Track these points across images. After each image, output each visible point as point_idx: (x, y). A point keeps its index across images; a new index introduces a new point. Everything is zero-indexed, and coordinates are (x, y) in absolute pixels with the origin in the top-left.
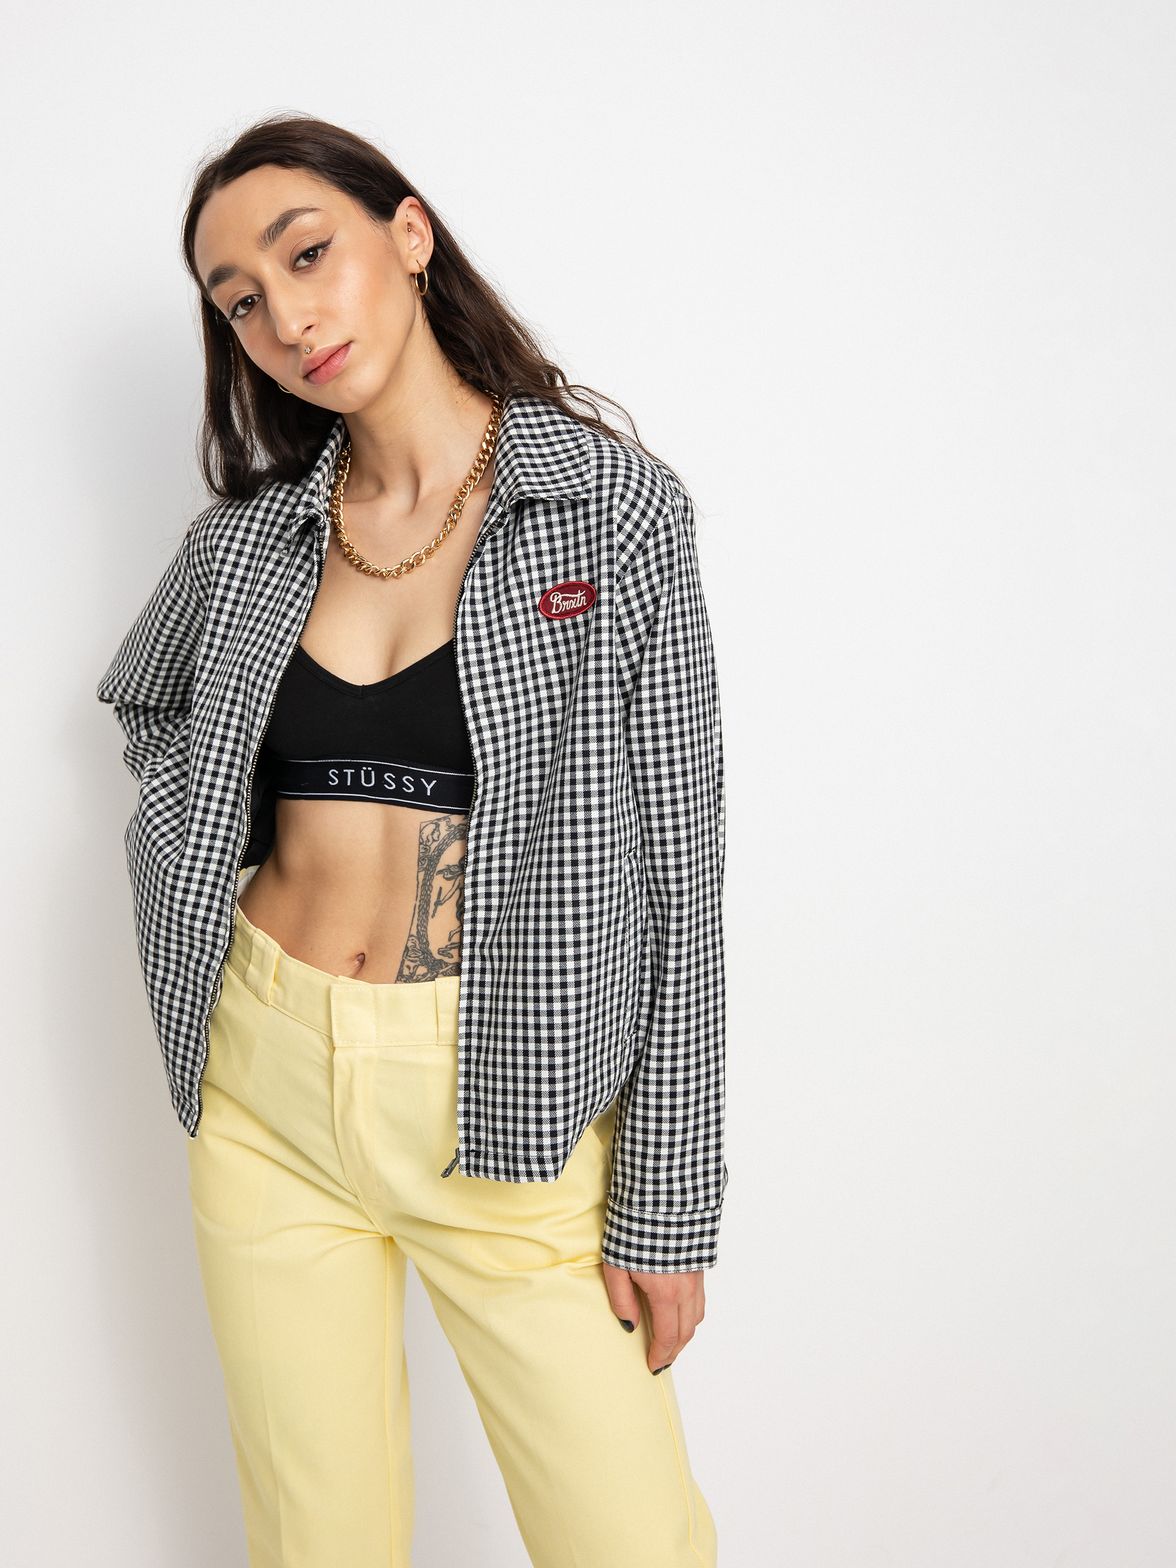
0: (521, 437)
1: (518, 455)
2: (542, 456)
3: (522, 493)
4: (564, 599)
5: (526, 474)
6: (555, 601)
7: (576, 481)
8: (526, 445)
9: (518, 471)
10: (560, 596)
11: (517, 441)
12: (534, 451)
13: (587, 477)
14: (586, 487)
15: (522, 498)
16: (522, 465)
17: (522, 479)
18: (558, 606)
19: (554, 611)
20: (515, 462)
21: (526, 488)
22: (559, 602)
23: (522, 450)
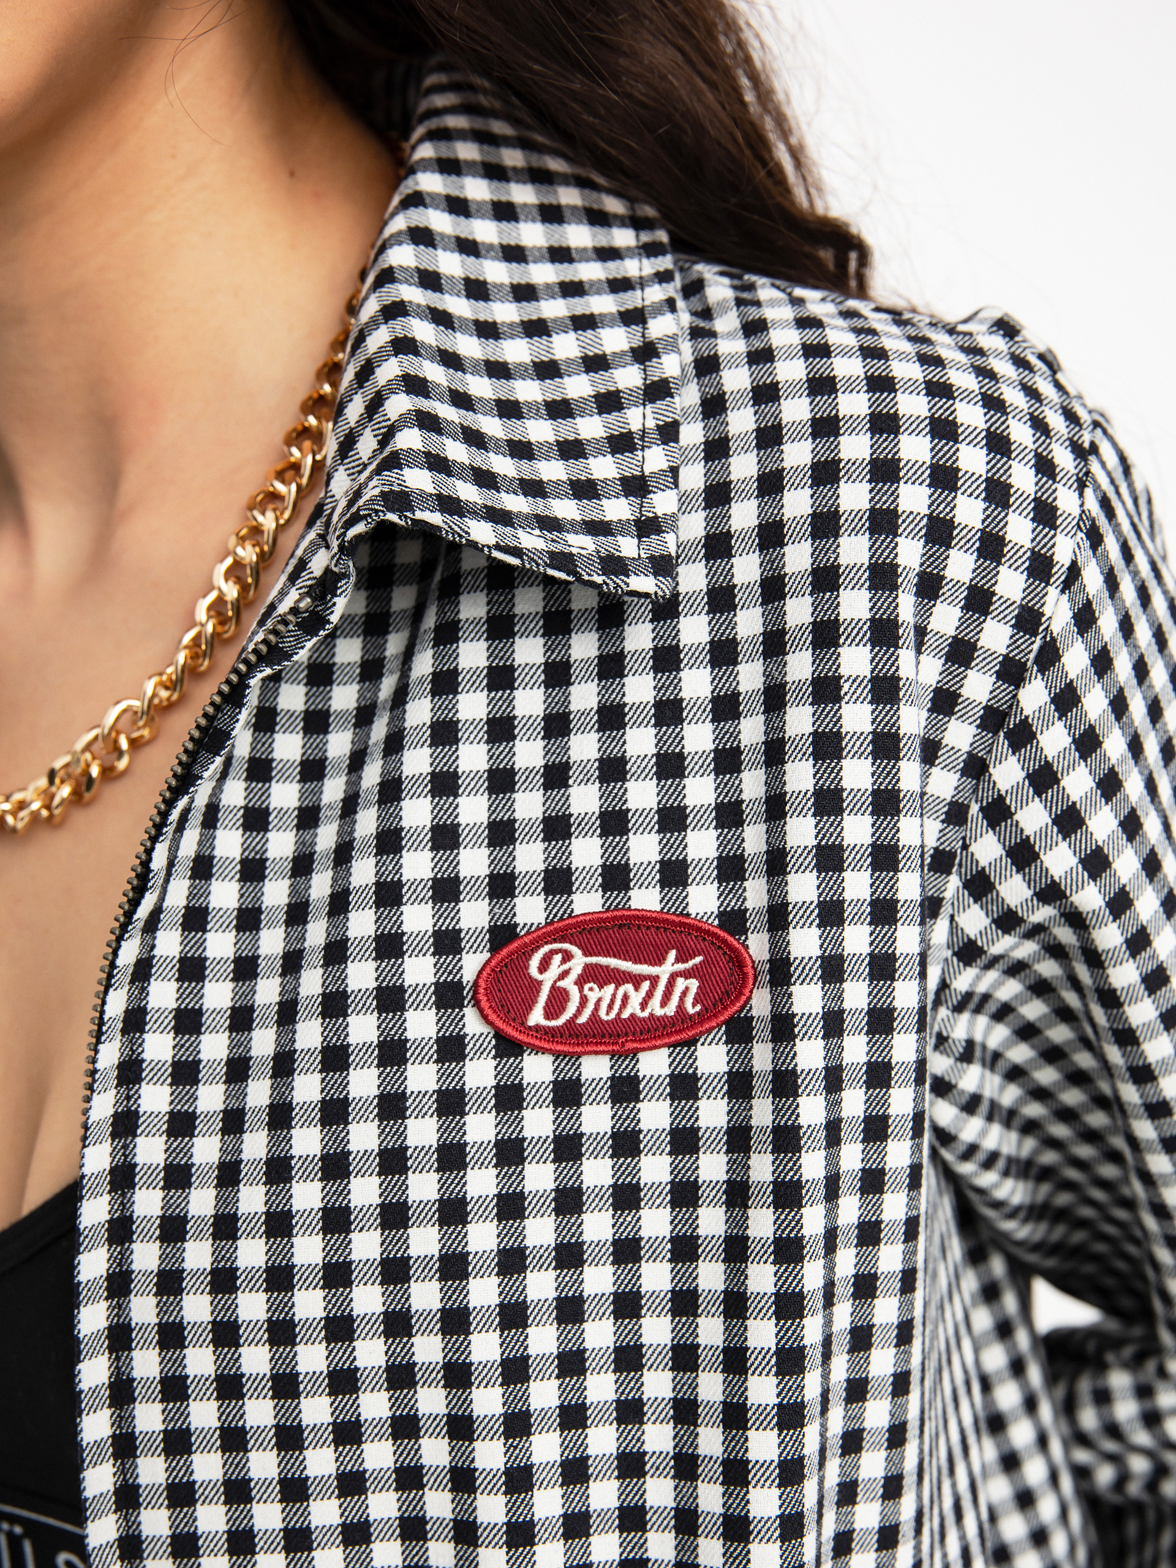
0: (430, 280)
1: (404, 346)
2: (498, 370)
3: (400, 500)
4: (593, 975)
5: (428, 422)
6: (548, 979)
7: (617, 509)
8: (442, 319)
9: (398, 405)
10: (579, 961)
11: (412, 294)
12: (469, 346)
13: (663, 502)
14: (655, 544)
15: (392, 517)
16: (415, 385)
17: (410, 439)
18: (558, 999)
19: (536, 1017)
20: (389, 370)
21: (418, 479)
22: (568, 983)
23: (424, 331)
